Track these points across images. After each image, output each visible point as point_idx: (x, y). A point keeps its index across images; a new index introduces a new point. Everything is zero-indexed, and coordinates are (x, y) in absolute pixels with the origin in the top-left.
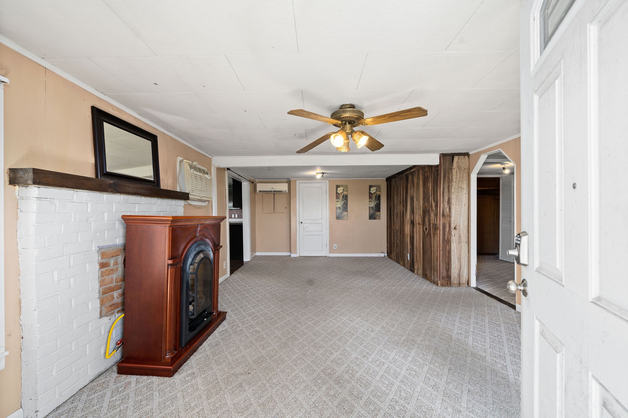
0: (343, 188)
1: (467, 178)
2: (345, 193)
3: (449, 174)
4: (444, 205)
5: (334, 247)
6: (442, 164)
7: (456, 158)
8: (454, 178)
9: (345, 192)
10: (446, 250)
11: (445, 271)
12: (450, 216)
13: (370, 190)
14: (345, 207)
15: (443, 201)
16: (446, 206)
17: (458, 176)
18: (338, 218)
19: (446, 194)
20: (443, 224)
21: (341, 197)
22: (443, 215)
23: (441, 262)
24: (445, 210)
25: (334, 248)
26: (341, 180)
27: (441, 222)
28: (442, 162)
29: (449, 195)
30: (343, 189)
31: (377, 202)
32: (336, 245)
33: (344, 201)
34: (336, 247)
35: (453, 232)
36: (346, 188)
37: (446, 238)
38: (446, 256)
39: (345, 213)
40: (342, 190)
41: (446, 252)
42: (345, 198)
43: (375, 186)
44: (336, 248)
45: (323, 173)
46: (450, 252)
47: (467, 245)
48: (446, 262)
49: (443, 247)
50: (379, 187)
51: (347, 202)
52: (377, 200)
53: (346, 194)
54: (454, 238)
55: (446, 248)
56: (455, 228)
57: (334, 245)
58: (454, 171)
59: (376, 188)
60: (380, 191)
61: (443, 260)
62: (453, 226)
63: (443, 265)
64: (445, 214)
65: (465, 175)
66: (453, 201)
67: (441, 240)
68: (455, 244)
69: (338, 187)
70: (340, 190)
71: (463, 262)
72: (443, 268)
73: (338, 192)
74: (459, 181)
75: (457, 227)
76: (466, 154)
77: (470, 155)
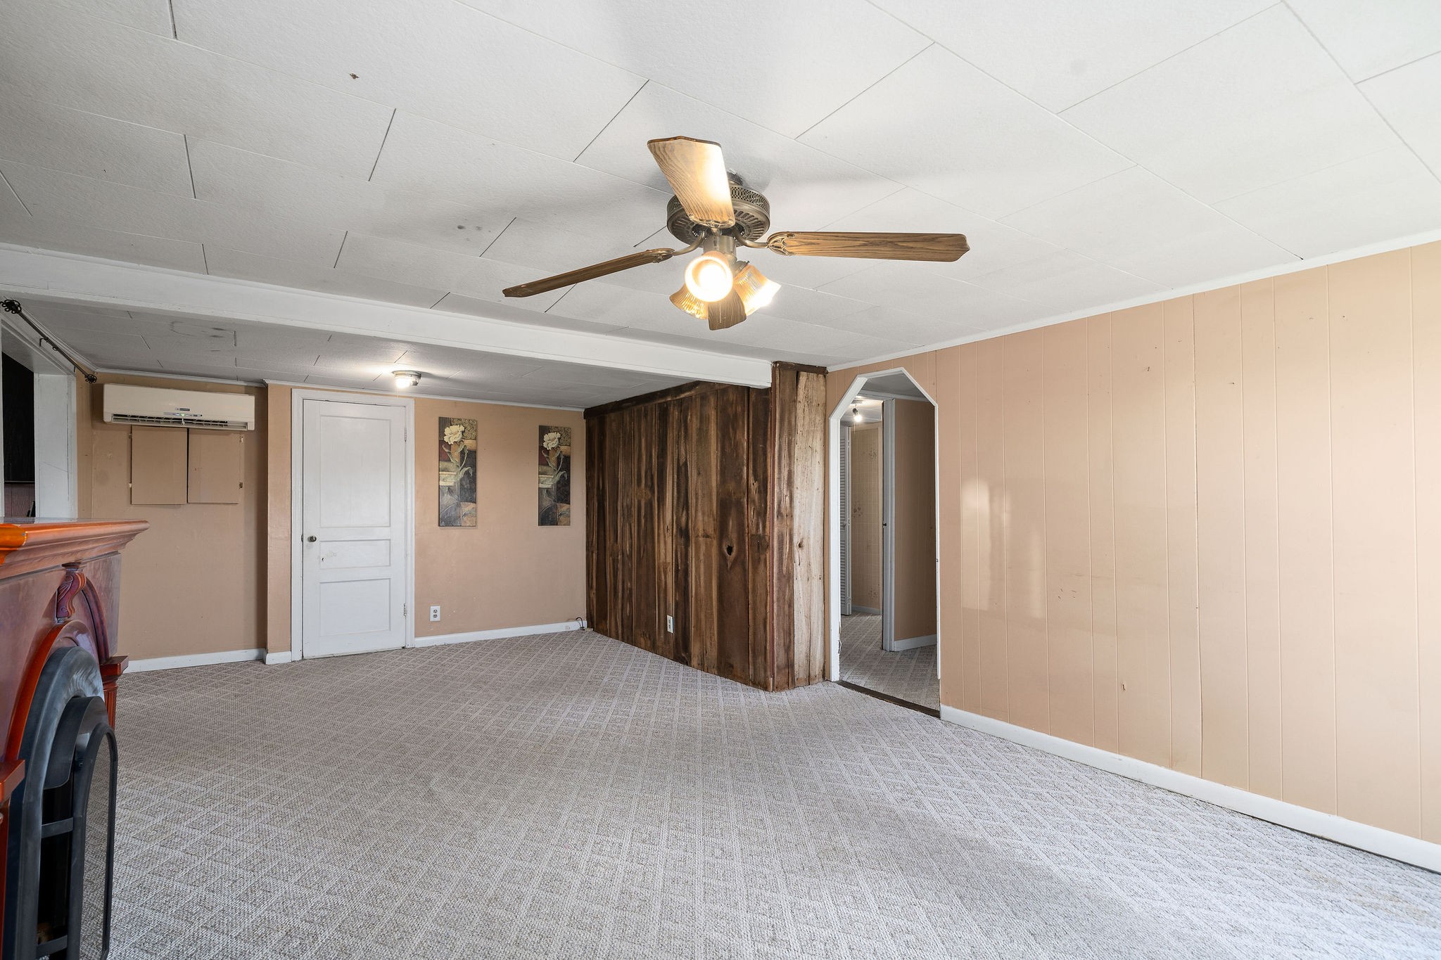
0: (462, 428)
1: (822, 425)
2: (469, 443)
3: (790, 414)
4: (780, 488)
5: (432, 614)
6: (778, 386)
7: (803, 377)
8: (799, 425)
9: (467, 442)
10: (784, 598)
11: (783, 651)
12: (791, 516)
13: (541, 440)
14: (468, 489)
15: (779, 478)
16: (785, 492)
17: (807, 418)
18: (446, 520)
19: (785, 462)
20: (779, 536)
21: (455, 456)
22: (779, 513)
23: (775, 630)
24: (782, 502)
25: (432, 619)
26: (456, 402)
27: (776, 530)
28: (778, 381)
29: (790, 465)
30: (463, 432)
31: (562, 476)
32: (438, 608)
33: (466, 469)
34: (438, 614)
35: (798, 554)
36: (471, 428)
37: (784, 569)
38: (784, 613)
39: (467, 507)
40: (460, 433)
41: (784, 604)
42: (470, 458)
43: (557, 430)
44: (438, 619)
45: (419, 375)
46: (791, 605)
47: (821, 582)
48: (784, 630)
49: (778, 591)
50: (565, 434)
51: (475, 473)
52: (560, 470)
53: (473, 448)
54: (798, 568)
55: (784, 595)
56: (800, 546)
57: (433, 608)
58: (800, 407)
59: (559, 435)
60: (570, 446)
61: (778, 624)
62: (796, 541)
63: (779, 637)
64: (783, 511)
65: (819, 419)
66: (798, 480)
67: (775, 575)
68: (800, 583)
69: (444, 423)
70: (453, 434)
71: (816, 626)
72: (778, 645)
73: (446, 439)
74: (808, 432)
75: (805, 543)
76: (822, 371)
77: (827, 373)
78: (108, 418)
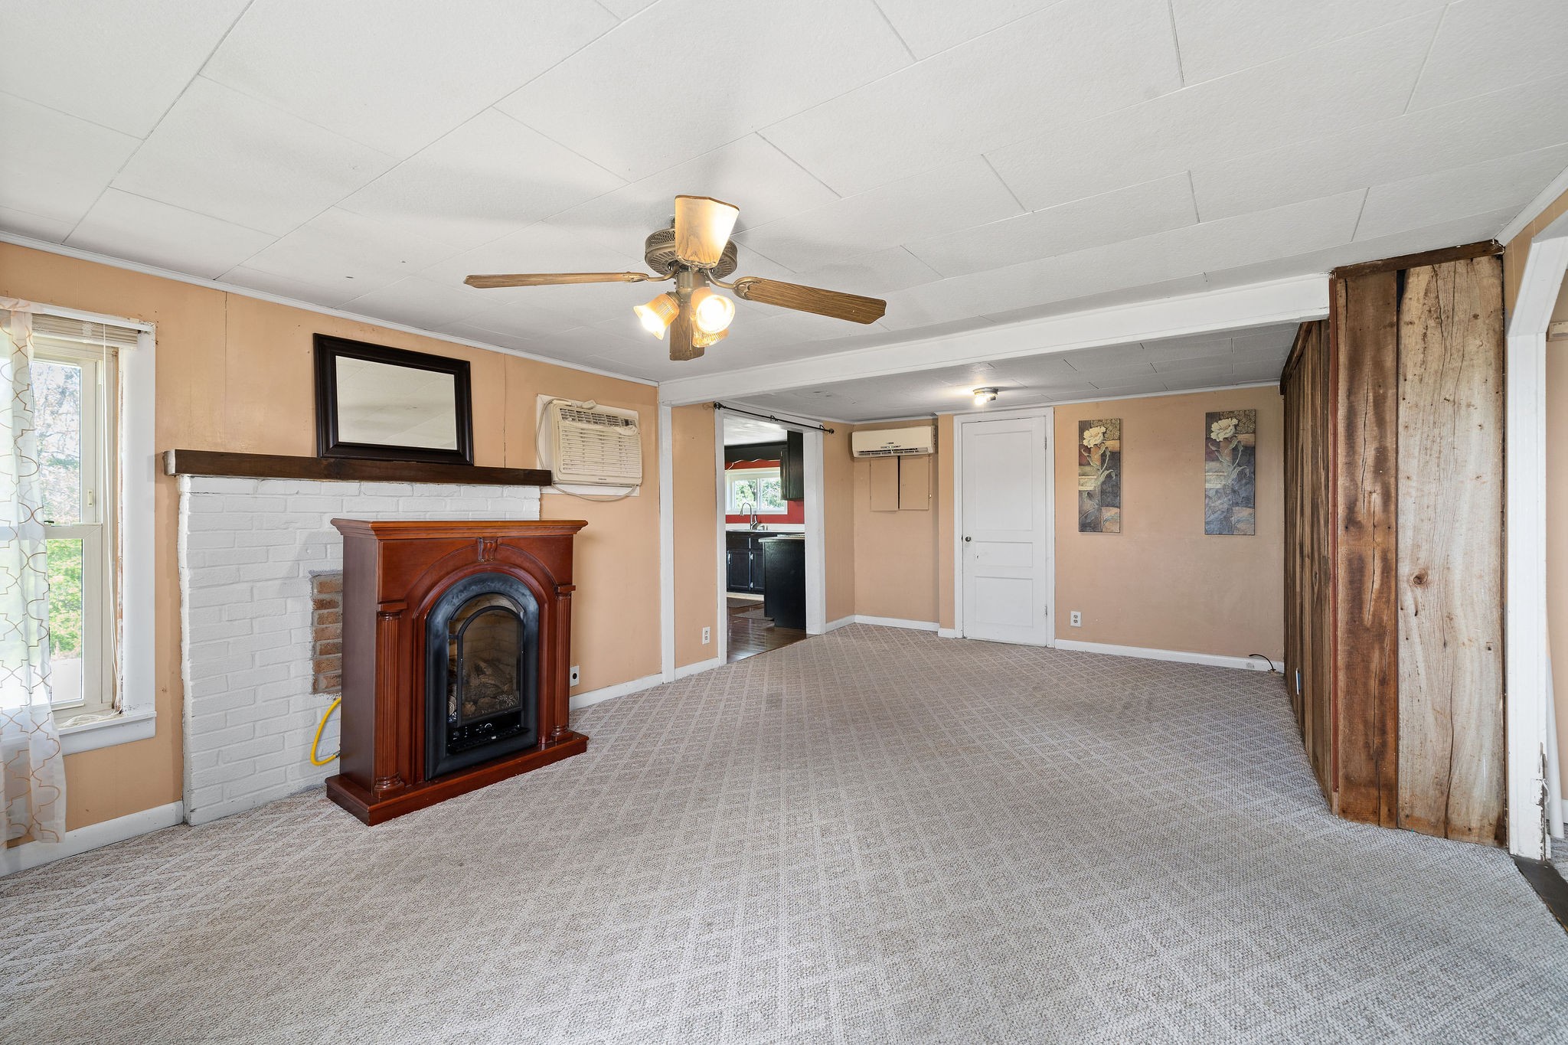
1: (1491, 354)
3: (1379, 348)
4: (1353, 480)
6: (1342, 310)
7: (1419, 280)
8: (1410, 364)
9: (1109, 444)
10: (1367, 669)
11: (1363, 757)
12: (1390, 526)
13: (1209, 430)
15: (1351, 465)
16: (1368, 482)
17: (1436, 349)
19: (1366, 432)
20: (1350, 562)
21: (1095, 460)
22: (1352, 521)
23: (1341, 717)
24: (1360, 504)
27: (1342, 551)
28: (1342, 301)
29: (1382, 437)
35: (1409, 596)
37: (1368, 618)
38: (1367, 692)
41: (1367, 678)
46: (1389, 679)
47: (1492, 660)
48: (1366, 722)
49: (1350, 654)
53: (1116, 450)
54: (1413, 621)
55: (1366, 661)
56: (1420, 580)
58: (1411, 337)
61: (1349, 707)
62: (1406, 570)
63: (1352, 731)
64: (1362, 514)
65: (1479, 346)
66: (1410, 461)
67: (1341, 625)
68: (1418, 649)
71: (1471, 733)
72: (1349, 741)
74: (1441, 374)
75: (1433, 576)
76: (1488, 249)
77: (1501, 248)
78: (856, 455)
